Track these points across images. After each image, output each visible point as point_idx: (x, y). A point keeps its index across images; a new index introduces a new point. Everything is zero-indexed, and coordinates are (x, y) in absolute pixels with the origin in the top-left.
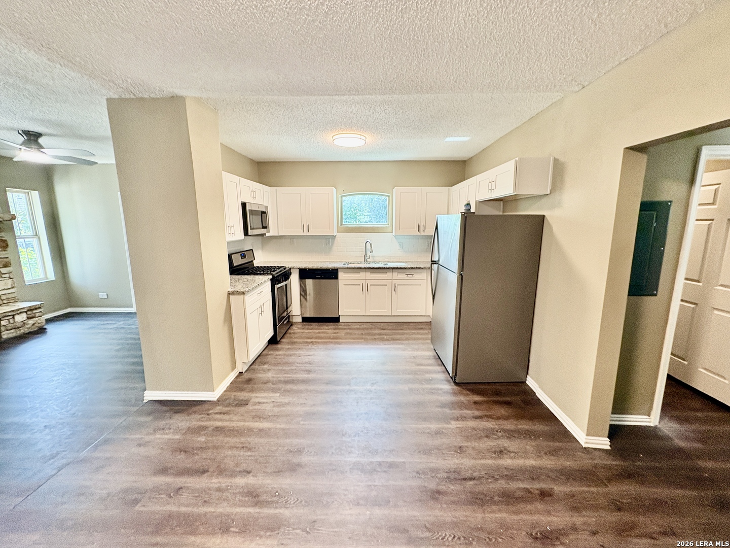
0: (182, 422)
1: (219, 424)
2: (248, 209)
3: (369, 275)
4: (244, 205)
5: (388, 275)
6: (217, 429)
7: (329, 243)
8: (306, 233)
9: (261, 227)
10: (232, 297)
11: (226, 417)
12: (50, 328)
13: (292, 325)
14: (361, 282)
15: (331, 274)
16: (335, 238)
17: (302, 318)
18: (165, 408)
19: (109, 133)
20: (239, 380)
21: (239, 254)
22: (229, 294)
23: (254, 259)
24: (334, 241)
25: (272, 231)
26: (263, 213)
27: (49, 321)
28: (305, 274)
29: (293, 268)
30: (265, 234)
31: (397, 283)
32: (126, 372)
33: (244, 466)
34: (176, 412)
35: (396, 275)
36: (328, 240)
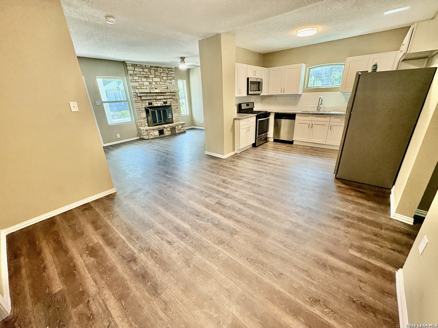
0: (213, 161)
1: (223, 164)
2: (250, 81)
3: (314, 118)
4: (248, 79)
5: (328, 119)
6: (222, 165)
7: (297, 99)
8: (282, 93)
9: (257, 90)
10: (235, 121)
11: (225, 163)
12: (187, 131)
13: (267, 142)
14: (308, 122)
15: (291, 116)
16: (301, 96)
17: (274, 139)
18: (210, 157)
19: (198, 53)
20: (235, 155)
21: (246, 104)
22: (235, 119)
23: (254, 107)
24: (300, 98)
25: (264, 93)
26: (259, 82)
27: (187, 130)
28: (278, 116)
29: (272, 112)
30: (260, 94)
31: (332, 124)
32: (202, 146)
33: (224, 175)
34: (212, 159)
35: (332, 119)
36: (296, 97)
